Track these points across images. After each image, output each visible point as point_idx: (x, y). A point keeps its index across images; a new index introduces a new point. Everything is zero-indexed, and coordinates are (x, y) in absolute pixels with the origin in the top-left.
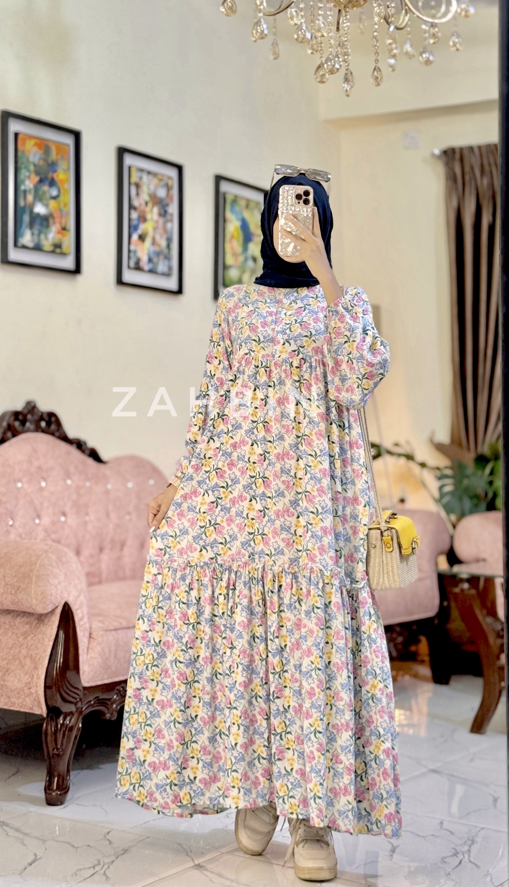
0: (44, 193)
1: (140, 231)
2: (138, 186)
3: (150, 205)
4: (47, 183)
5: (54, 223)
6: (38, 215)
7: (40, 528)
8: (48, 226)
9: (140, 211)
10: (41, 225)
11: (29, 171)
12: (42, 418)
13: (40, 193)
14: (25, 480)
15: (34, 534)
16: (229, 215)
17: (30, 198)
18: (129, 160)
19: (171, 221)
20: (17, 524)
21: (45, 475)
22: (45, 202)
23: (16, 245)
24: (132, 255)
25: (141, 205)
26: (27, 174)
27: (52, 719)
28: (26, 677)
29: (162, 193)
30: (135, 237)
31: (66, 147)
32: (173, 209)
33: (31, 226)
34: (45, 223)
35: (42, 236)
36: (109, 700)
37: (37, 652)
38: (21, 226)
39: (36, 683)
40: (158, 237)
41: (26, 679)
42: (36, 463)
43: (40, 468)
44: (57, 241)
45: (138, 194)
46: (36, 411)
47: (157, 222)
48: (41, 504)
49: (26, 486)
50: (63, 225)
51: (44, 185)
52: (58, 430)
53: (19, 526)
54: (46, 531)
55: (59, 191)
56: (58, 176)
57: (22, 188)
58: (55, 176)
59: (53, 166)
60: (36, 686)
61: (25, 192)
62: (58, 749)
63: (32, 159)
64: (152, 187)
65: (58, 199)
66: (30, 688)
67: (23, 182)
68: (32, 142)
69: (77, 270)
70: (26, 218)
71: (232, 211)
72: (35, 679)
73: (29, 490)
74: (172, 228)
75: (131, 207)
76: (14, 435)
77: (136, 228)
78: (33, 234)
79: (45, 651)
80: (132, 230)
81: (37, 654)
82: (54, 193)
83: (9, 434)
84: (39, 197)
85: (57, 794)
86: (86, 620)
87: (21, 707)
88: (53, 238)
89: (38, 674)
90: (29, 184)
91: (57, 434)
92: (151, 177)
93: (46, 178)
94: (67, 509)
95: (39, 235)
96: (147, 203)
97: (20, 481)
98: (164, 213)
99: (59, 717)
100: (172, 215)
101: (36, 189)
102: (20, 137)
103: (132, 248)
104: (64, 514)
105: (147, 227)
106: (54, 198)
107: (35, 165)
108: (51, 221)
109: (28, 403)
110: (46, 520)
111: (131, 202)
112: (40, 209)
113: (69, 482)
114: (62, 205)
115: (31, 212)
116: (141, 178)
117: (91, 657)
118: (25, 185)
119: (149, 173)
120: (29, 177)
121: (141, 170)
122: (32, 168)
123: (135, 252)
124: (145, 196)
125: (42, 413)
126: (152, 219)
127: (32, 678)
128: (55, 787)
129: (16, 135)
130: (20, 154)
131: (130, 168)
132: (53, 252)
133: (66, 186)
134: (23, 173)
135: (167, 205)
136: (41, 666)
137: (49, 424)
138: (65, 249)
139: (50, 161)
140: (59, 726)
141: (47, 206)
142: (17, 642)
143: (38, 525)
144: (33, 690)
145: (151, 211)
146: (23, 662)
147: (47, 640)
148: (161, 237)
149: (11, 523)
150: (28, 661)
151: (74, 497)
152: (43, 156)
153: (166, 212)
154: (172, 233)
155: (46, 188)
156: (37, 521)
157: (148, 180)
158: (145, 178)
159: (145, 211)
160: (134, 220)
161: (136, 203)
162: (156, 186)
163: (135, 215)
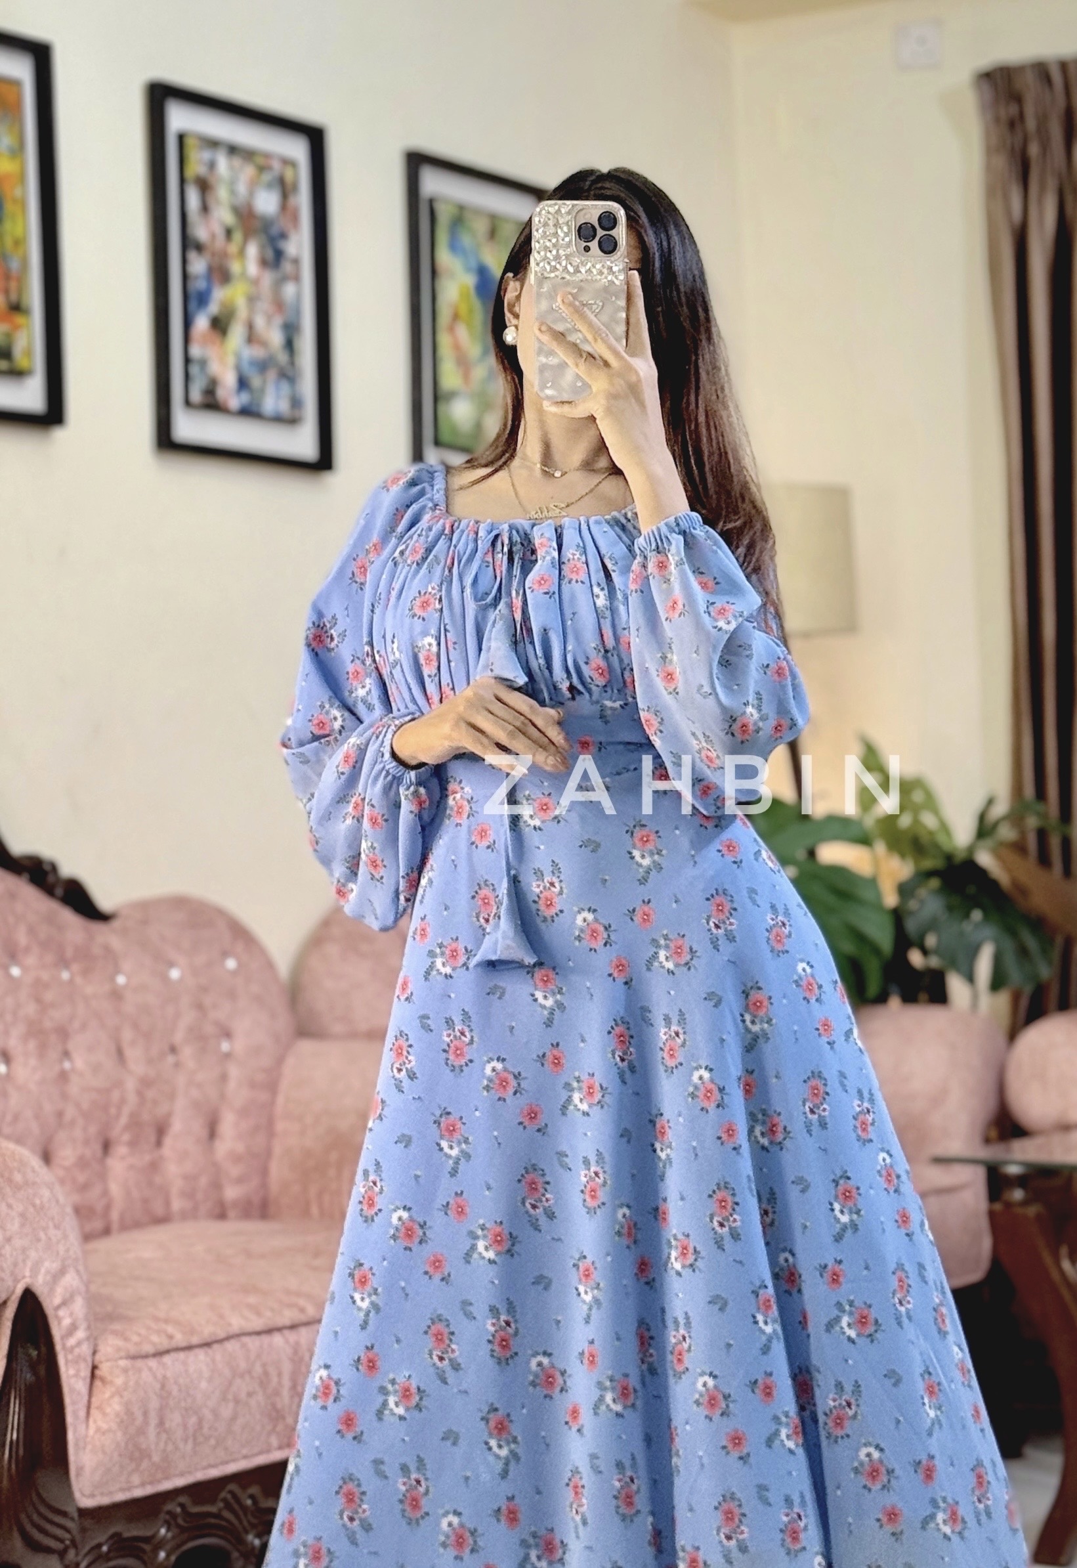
1: (213, 308)
2: (204, 185)
3: (238, 236)
9: (213, 254)
16: (445, 257)
18: (179, 117)
19: (297, 278)
24: (195, 370)
25: (213, 236)
29: (267, 203)
30: (201, 323)
31: (16, 88)
32: (300, 245)
36: (147, 1540)
40: (260, 322)
45: (205, 208)
47: (256, 282)
50: (14, 297)
64: (243, 191)
69: (54, 414)
71: (454, 246)
74: (299, 296)
75: (188, 243)
77: (203, 299)
80: (192, 305)
86: (81, 1334)
92: (237, 161)
94: (13, 1044)
96: (229, 233)
98: (275, 258)
100: (296, 262)
103: (195, 351)
105: (231, 295)
111: (190, 231)
113: (14, 971)
114: (9, 243)
116: (212, 165)
117: (98, 1430)
119: (233, 149)
121: (216, 144)
123: (203, 363)
124: (223, 215)
126: (244, 274)
131: (182, 138)
133: (18, 192)
135: (283, 236)
138: (19, 359)
145: (242, 253)
148: (269, 319)
151: (30, 1009)
153: (279, 255)
154: (298, 312)
157: (231, 168)
158: (223, 164)
159: (225, 255)
160: (197, 277)
161: (200, 232)
162: (253, 186)
163: (198, 265)
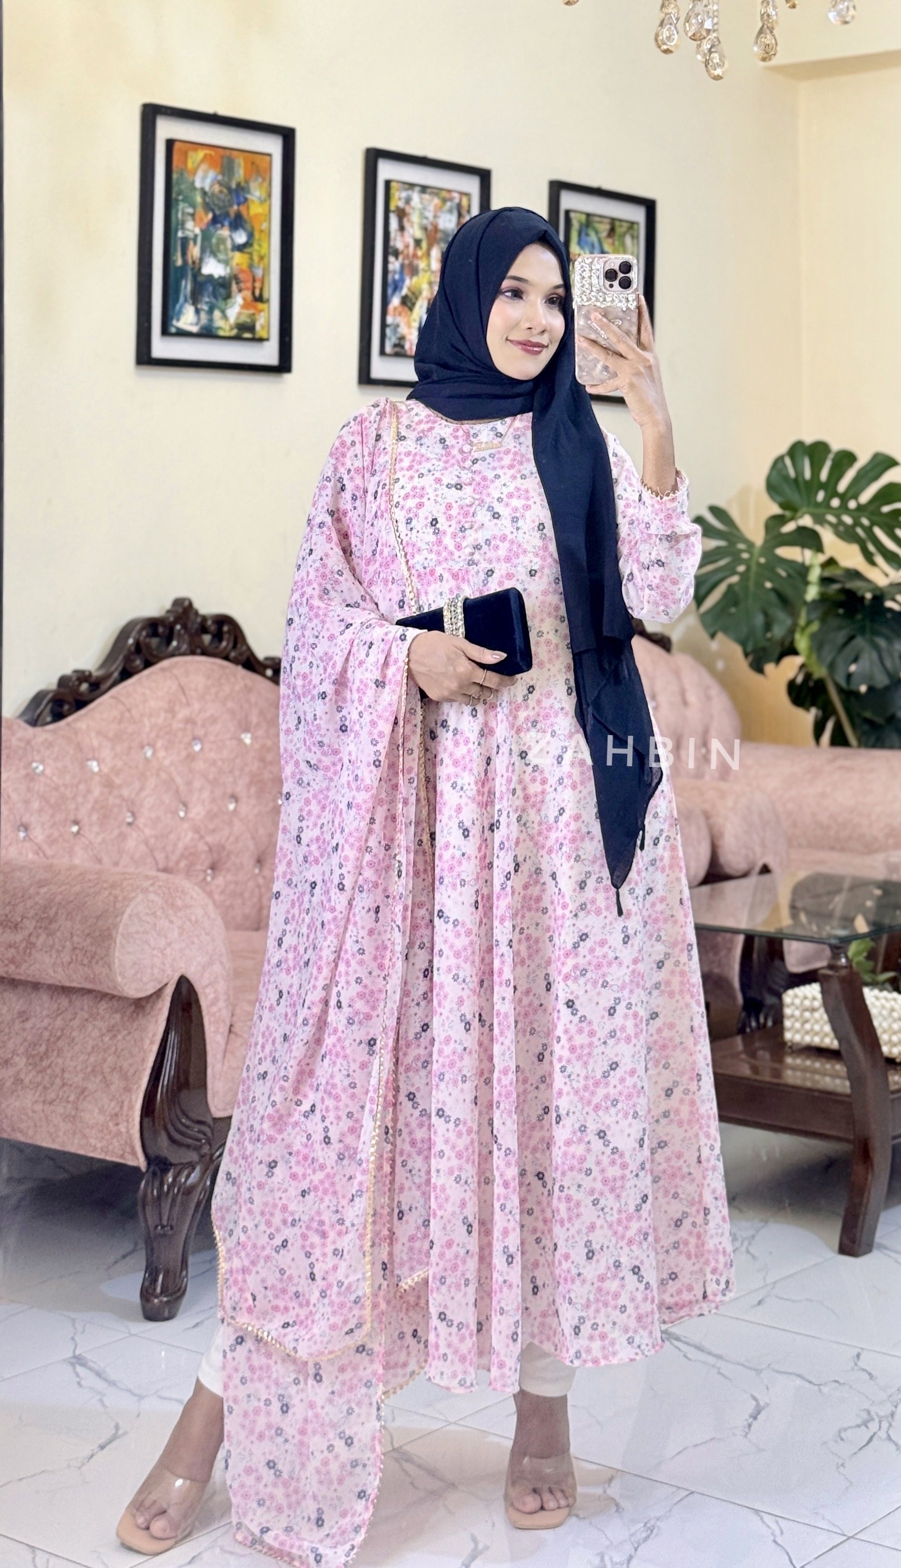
0: (222, 241)
1: (404, 291)
2: (402, 214)
3: (424, 245)
4: (226, 223)
5: (240, 290)
6: (210, 277)
7: (186, 825)
8: (228, 296)
9: (407, 256)
10: (215, 295)
11: (193, 206)
12: (204, 629)
13: (214, 241)
14: (159, 744)
15: (172, 837)
16: (576, 249)
17: (195, 251)
18: (386, 170)
20: (141, 821)
21: (200, 732)
22: (221, 256)
23: (165, 332)
24: (388, 331)
25: (407, 246)
26: (190, 210)
27: (154, 1174)
28: (113, 1104)
29: (447, 222)
30: (395, 301)
31: (268, 158)
33: (195, 298)
34: (222, 291)
35: (217, 314)
37: (130, 1061)
38: (177, 300)
39: (127, 1115)
41: (113, 1107)
42: (183, 713)
43: (189, 721)
44: (244, 319)
45: (402, 228)
46: (192, 616)
48: (189, 783)
49: (161, 754)
50: (257, 293)
51: (223, 226)
52: (235, 647)
53: (146, 825)
54: (196, 830)
55: (251, 235)
56: (248, 208)
57: (180, 234)
58: (243, 209)
59: (239, 193)
60: (128, 1121)
61: (185, 241)
62: (163, 1227)
63: (198, 184)
64: (430, 215)
65: (248, 250)
66: (117, 1124)
67: (183, 223)
68: (201, 154)
69: (284, 365)
70: (187, 286)
71: (582, 242)
72: (125, 1108)
73: (167, 762)
75: (388, 251)
76: (148, 664)
77: (397, 287)
78: (197, 311)
79: (143, 1060)
80: (390, 291)
81: (131, 1065)
82: (241, 238)
83: (138, 662)
84: (209, 248)
85: (161, 1302)
86: (222, 1003)
87: (106, 1154)
88: (239, 314)
89: (131, 1101)
90: (193, 228)
91: (233, 654)
92: (426, 197)
93: (227, 215)
94: (240, 789)
95: (211, 311)
96: (418, 242)
97: (152, 745)
99: (165, 1171)
101: (206, 236)
102: (177, 146)
103: (389, 320)
104: (235, 798)
105: (419, 282)
106: (240, 248)
107: (204, 193)
108: (234, 287)
109: (178, 602)
110: (198, 811)
111: (390, 243)
112: (213, 268)
113: (247, 739)
114: (256, 258)
115: (197, 272)
116: (408, 201)
117: (230, 1067)
118: (183, 229)
119: (424, 189)
120: (193, 215)
121: (411, 186)
122: (199, 199)
123: (395, 328)
124: (414, 231)
125: (204, 618)
126: (428, 268)
127: (122, 1107)
128: (158, 1290)
129: (170, 144)
130: (175, 176)
131: (388, 183)
132: (237, 338)
133: (264, 226)
134: (182, 209)
136: (135, 1087)
137: (218, 636)
138: (260, 332)
139: (234, 186)
140: (166, 1187)
141: (226, 263)
142: (100, 1044)
143: (182, 819)
144: (122, 1127)
145: (428, 254)
146: (109, 1078)
147: (147, 1042)
149: (130, 820)
150: (115, 1078)
151: (255, 766)
152: (220, 177)
155: (225, 232)
156: (182, 814)
157: (421, 199)
158: (416, 196)
159: (415, 256)
160: (395, 272)
161: (398, 242)
162: (438, 209)
163: (394, 265)
